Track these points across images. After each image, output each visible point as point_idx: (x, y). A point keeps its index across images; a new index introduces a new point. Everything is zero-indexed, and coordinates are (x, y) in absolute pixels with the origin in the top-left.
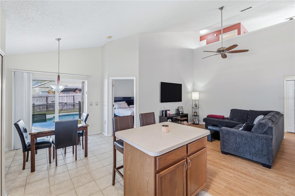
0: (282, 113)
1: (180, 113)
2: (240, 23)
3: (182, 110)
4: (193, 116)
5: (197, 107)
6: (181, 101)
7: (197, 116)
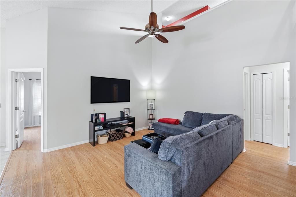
0: (242, 118)
1: (126, 116)
2: (207, 6)
3: (129, 113)
4: (148, 119)
5: (152, 108)
6: (129, 101)
7: (152, 119)
